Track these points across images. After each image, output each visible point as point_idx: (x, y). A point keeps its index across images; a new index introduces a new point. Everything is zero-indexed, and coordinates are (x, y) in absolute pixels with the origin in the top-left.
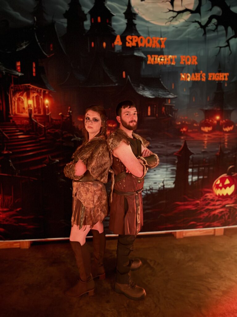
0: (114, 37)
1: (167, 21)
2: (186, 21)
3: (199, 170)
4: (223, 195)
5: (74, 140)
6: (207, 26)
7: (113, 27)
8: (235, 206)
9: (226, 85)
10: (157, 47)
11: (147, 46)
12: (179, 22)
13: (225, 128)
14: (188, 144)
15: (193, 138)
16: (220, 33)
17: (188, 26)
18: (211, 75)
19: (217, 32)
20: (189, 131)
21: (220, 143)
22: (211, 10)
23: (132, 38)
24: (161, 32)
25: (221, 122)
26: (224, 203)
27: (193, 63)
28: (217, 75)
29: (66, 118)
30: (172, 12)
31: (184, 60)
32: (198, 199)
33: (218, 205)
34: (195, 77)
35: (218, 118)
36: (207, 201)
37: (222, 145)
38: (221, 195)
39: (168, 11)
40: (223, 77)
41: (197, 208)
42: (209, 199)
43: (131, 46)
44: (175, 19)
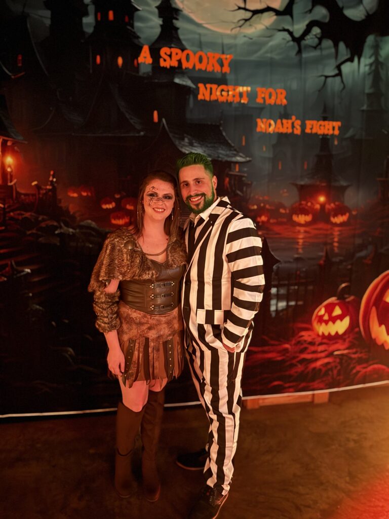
0: (139, 49)
1: (233, 26)
2: (267, 28)
3: (288, 290)
4: (329, 334)
5: (61, 233)
6: (304, 39)
7: (135, 30)
8: (349, 353)
9: (336, 143)
10: (215, 71)
11: (197, 68)
12: (256, 28)
13: (334, 217)
14: (269, 245)
15: (279, 234)
16: (325, 52)
17: (269, 37)
18: (310, 124)
19: (321, 49)
20: (272, 221)
21: (325, 244)
22: (310, 11)
23: (171, 53)
24: (223, 45)
25: (327, 206)
26: (332, 348)
27: (279, 102)
28: (321, 125)
29: (44, 191)
30: (242, 11)
31: (263, 96)
32: (288, 341)
33: (321, 352)
34: (283, 127)
35: (322, 199)
36: (302, 344)
37: (328, 247)
38: (326, 334)
39: (237, 8)
40: (330, 128)
41: (284, 357)
42: (305, 341)
43: (168, 67)
44: (248, 23)
